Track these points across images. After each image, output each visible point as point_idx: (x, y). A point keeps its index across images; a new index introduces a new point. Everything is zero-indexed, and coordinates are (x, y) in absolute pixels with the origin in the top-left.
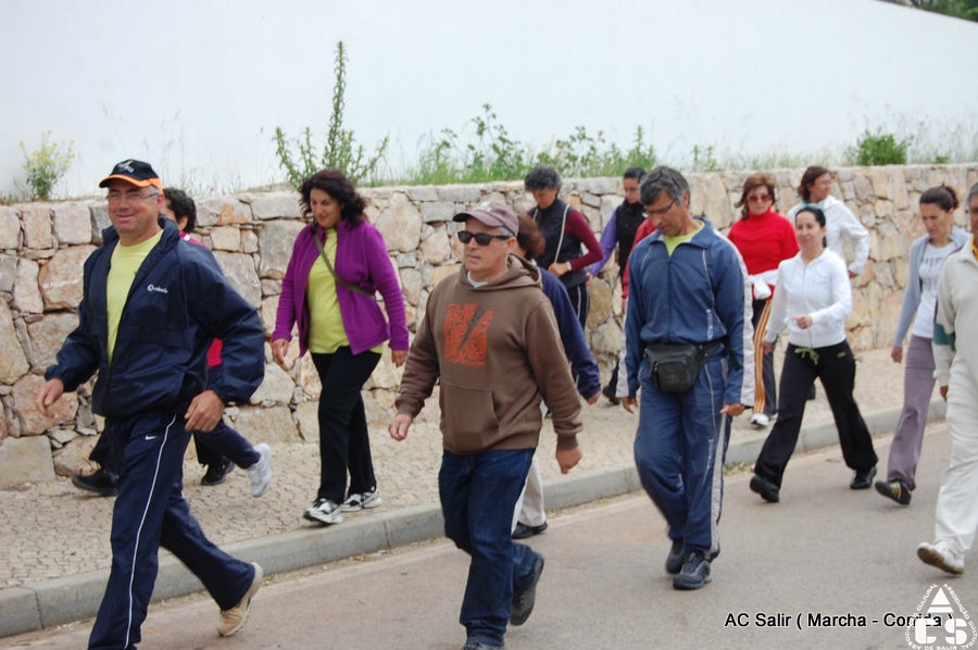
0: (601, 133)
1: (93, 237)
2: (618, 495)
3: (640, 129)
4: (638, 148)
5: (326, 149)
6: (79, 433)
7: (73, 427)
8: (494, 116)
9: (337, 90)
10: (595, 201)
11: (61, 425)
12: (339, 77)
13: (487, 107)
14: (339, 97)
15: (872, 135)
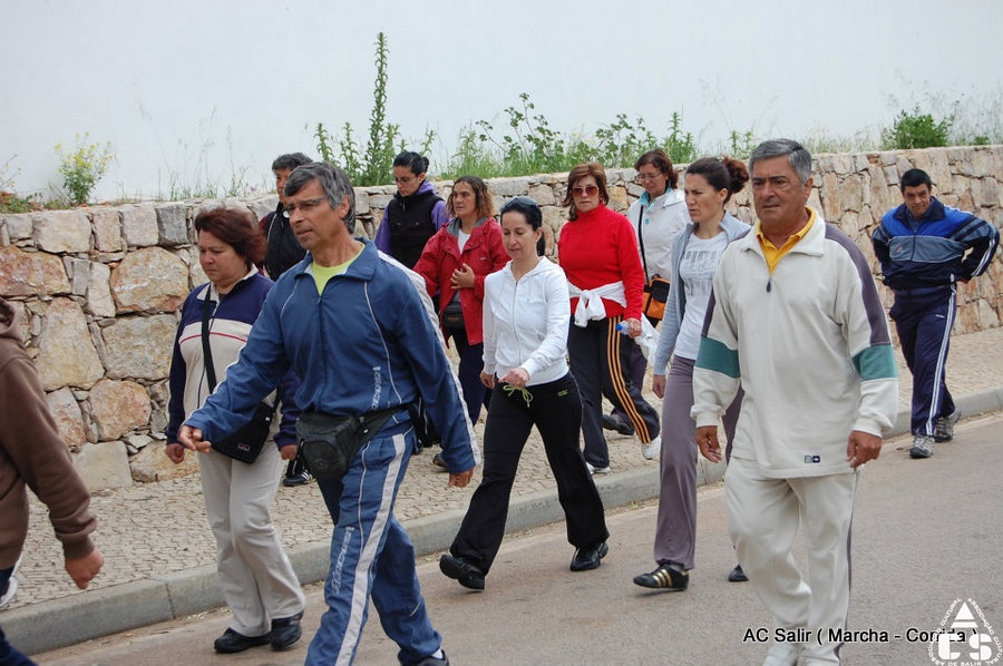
0: (640, 121)
1: (160, 239)
3: (675, 116)
4: (674, 136)
5: (369, 144)
6: (152, 437)
7: (147, 432)
8: (532, 106)
9: (379, 83)
11: (136, 430)
12: (380, 70)
13: (525, 97)
14: (380, 91)
15: (909, 116)
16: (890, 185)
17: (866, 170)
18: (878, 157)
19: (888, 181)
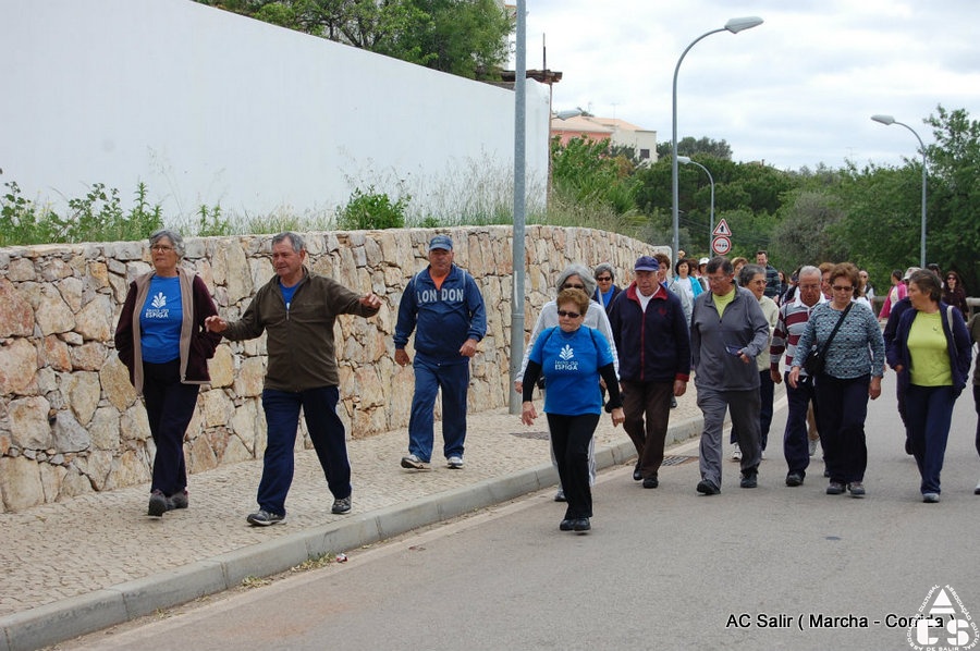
0: (114, 191)
2: (217, 592)
3: (142, 187)
4: (140, 208)
10: (121, 268)
15: (364, 193)
16: (358, 267)
17: (337, 250)
18: (347, 237)
19: (356, 263)
